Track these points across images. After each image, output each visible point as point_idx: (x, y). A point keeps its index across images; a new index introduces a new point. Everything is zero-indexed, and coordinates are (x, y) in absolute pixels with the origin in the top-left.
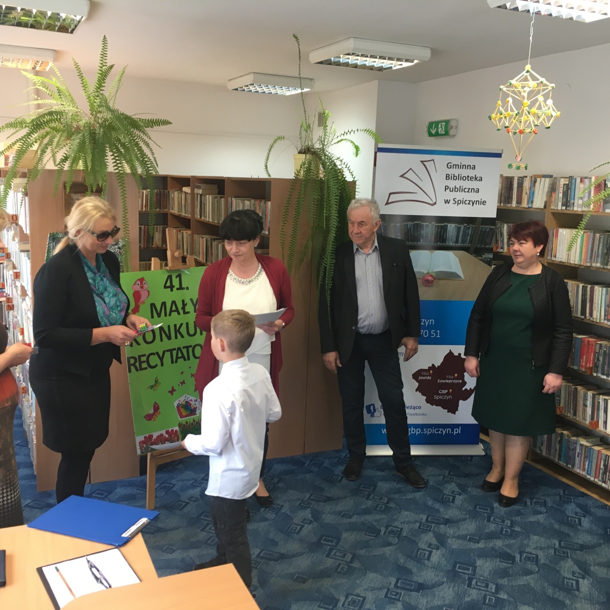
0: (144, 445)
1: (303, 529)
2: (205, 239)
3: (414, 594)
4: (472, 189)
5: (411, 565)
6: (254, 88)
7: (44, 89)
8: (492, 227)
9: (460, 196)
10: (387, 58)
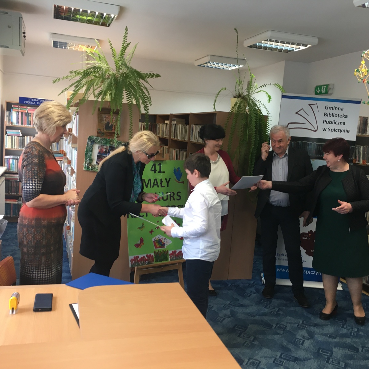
0: (134, 262)
1: (225, 320)
2: (176, 150)
3: (292, 363)
4: (340, 123)
5: (290, 346)
6: (210, 65)
7: (91, 55)
8: (353, 147)
9: (332, 126)
10: (291, 43)
